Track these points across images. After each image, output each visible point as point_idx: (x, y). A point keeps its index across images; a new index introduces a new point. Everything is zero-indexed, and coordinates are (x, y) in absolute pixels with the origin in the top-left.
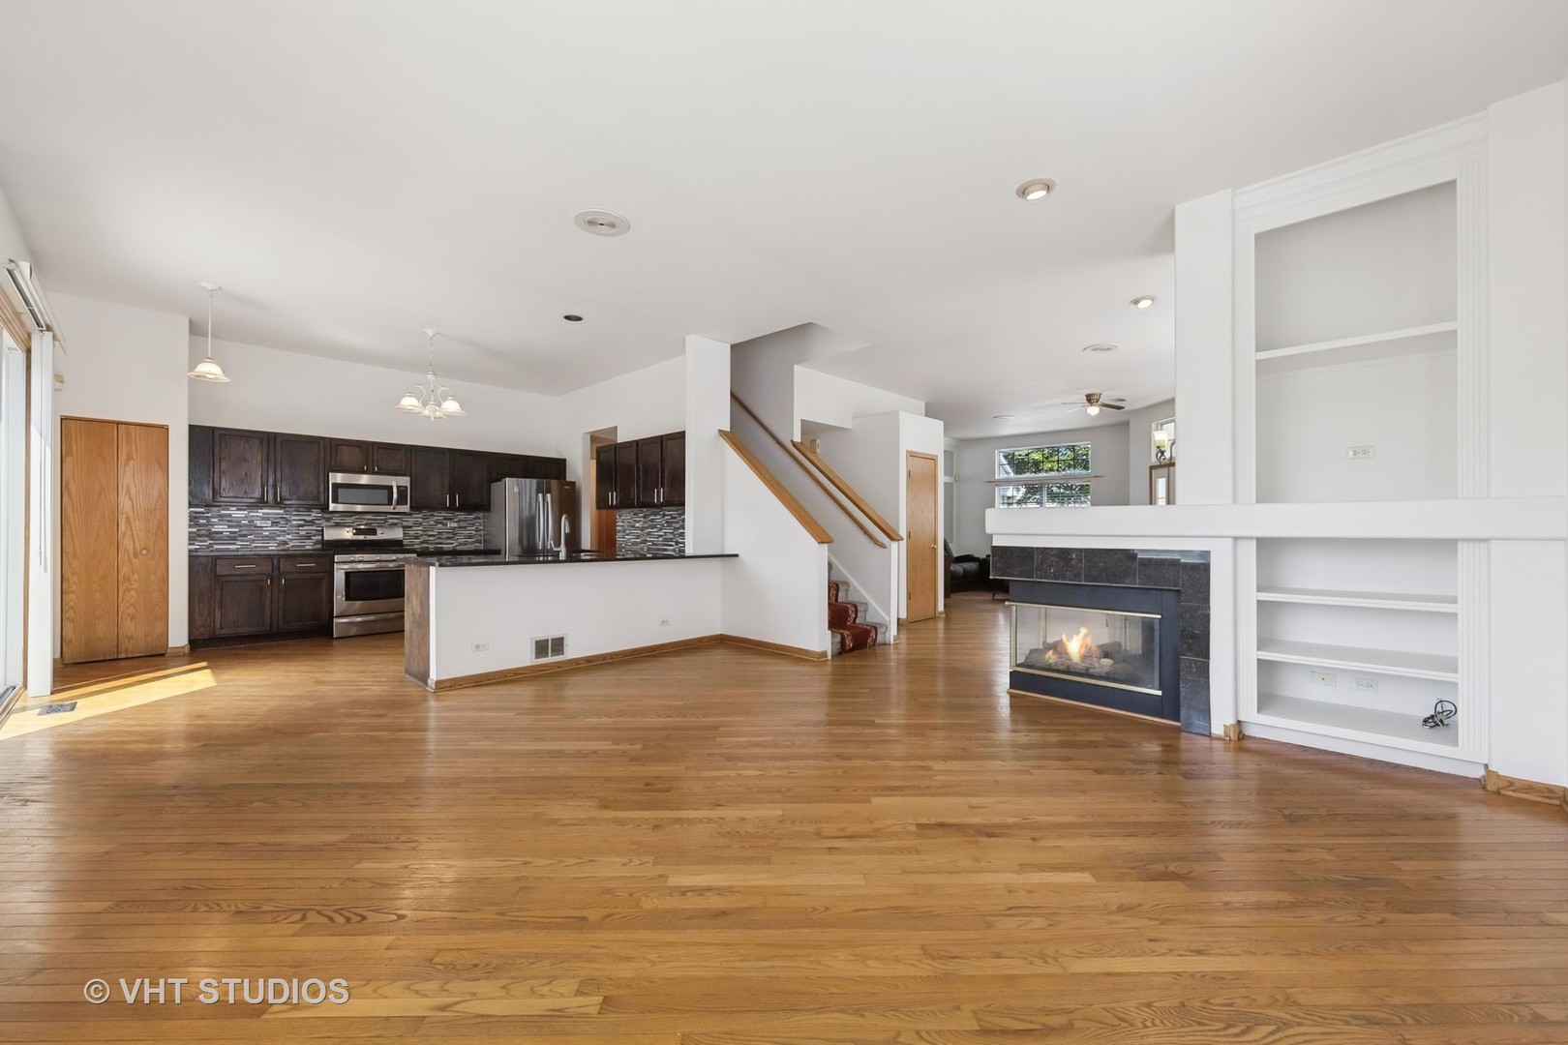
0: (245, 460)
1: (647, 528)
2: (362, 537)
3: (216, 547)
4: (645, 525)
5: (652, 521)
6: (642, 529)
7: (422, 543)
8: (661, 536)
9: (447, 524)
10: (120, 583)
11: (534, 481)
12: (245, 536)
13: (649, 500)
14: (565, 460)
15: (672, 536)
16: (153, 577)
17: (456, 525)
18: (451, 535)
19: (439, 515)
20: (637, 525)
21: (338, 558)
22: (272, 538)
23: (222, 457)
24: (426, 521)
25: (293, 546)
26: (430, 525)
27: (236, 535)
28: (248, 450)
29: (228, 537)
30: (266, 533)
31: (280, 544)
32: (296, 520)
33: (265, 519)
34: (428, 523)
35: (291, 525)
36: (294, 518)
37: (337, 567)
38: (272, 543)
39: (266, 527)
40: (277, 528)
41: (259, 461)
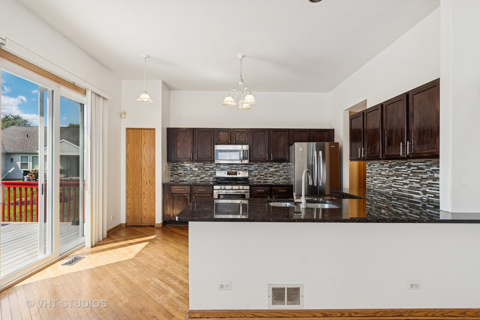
0: (186, 142)
1: (392, 176)
2: (231, 176)
3: (180, 179)
4: (391, 174)
5: (397, 170)
6: (388, 177)
7: (258, 179)
8: (406, 184)
9: (269, 169)
10: (142, 195)
11: (315, 143)
12: (189, 175)
13: (394, 153)
14: (333, 130)
15: (418, 185)
16: (152, 193)
17: (274, 170)
18: (271, 175)
19: (266, 165)
20: (383, 173)
21: (215, 187)
22: (198, 176)
23: (178, 141)
24: (259, 168)
25: (206, 180)
26: (261, 170)
27: (186, 174)
28: (186, 137)
29: (184, 175)
30: (196, 174)
31: (201, 179)
32: (206, 168)
33: (196, 167)
34: (260, 168)
35: (205, 170)
36: (206, 167)
37: (215, 192)
38: (198, 178)
39: (196, 171)
40: (200, 171)
41: (190, 141)
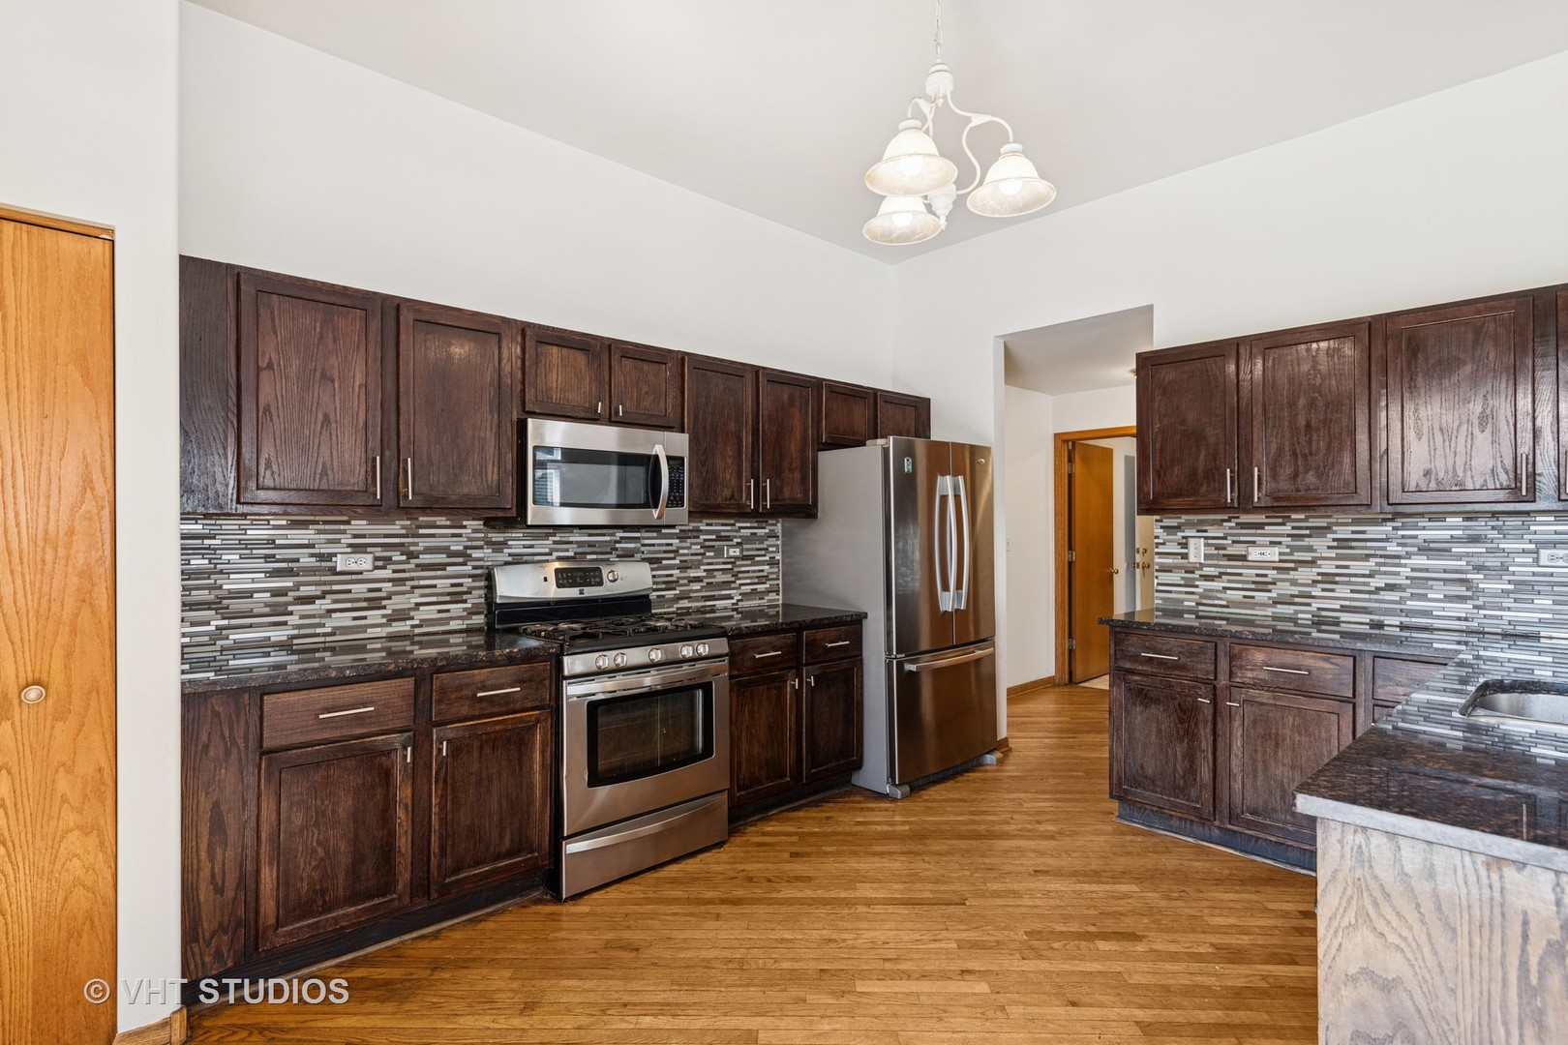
0: (326, 376)
1: (1311, 562)
2: (575, 592)
6: (1286, 566)
7: (679, 598)
9: (721, 552)
12: (310, 600)
14: (927, 403)
18: (728, 577)
19: (709, 530)
21: (573, 664)
22: (374, 603)
23: (263, 363)
24: (684, 545)
25: (423, 623)
26: (692, 555)
27: (289, 599)
28: (331, 346)
29: (266, 605)
30: (360, 589)
31: (391, 620)
32: (428, 550)
33: (358, 549)
34: (689, 548)
35: (417, 565)
36: (423, 543)
37: (572, 690)
38: (374, 616)
39: (361, 573)
40: (387, 573)
41: (359, 380)
